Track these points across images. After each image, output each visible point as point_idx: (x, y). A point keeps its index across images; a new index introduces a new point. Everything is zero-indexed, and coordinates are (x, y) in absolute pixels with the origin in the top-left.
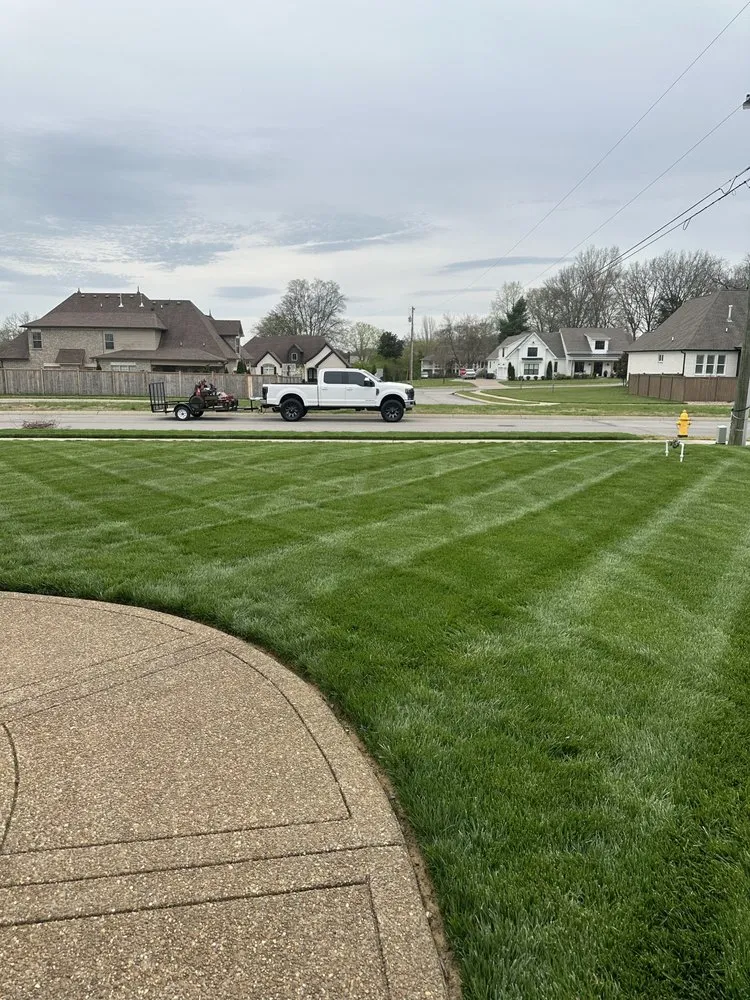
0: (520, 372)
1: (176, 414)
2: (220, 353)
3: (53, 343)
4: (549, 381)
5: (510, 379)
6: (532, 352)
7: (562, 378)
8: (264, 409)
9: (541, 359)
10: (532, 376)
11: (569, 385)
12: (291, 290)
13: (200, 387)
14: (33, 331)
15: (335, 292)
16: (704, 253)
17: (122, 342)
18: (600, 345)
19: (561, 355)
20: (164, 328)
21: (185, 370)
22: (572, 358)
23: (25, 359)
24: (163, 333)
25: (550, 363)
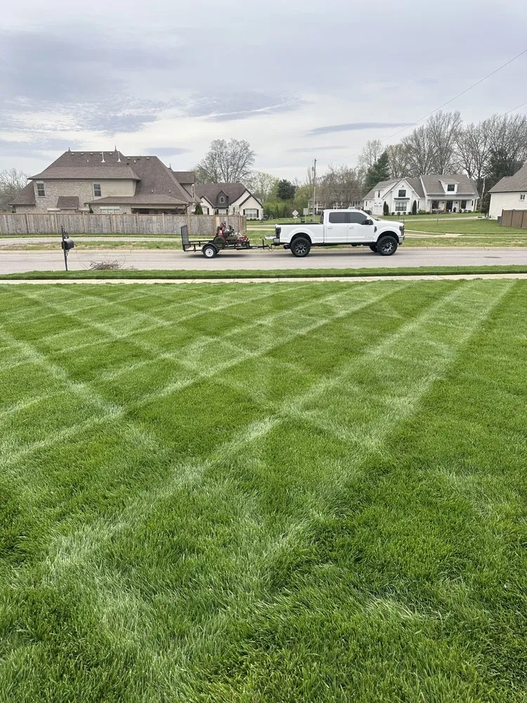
0: (392, 209)
1: (204, 253)
2: (182, 197)
3: (54, 192)
4: (413, 216)
5: (385, 215)
6: (402, 193)
7: (423, 213)
8: (273, 246)
9: (409, 199)
10: (402, 212)
11: (426, 219)
12: (214, 148)
13: (221, 229)
14: (38, 182)
15: (246, 149)
16: (523, 116)
17: (108, 190)
18: (451, 188)
19: (422, 196)
20: (137, 178)
21: (166, 212)
22: (431, 198)
23: (33, 206)
24: (138, 182)
25: (415, 202)
